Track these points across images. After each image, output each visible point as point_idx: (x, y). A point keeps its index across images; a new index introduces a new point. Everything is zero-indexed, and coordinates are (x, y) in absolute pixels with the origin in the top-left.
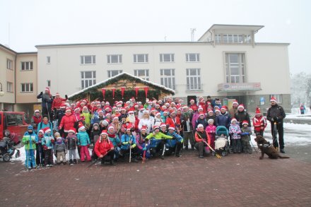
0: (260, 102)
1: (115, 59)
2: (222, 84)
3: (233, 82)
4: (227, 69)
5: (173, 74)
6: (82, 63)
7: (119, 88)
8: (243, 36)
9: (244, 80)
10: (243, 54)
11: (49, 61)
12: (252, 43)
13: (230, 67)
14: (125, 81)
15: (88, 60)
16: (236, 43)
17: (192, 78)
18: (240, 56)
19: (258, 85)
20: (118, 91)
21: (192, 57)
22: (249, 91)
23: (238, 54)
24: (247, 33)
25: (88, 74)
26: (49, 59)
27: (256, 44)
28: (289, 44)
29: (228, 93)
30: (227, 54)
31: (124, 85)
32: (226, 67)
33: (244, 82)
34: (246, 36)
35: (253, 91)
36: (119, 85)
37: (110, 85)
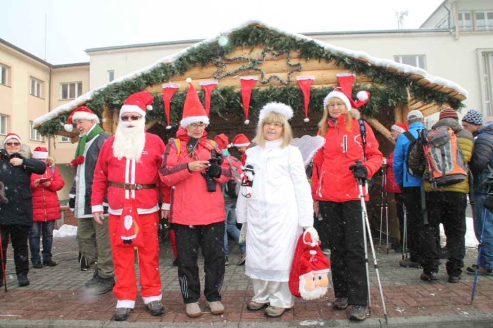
7: (233, 83)
20: (227, 92)
26: (111, 74)
30: (486, 54)
36: (230, 68)
37: (195, 71)
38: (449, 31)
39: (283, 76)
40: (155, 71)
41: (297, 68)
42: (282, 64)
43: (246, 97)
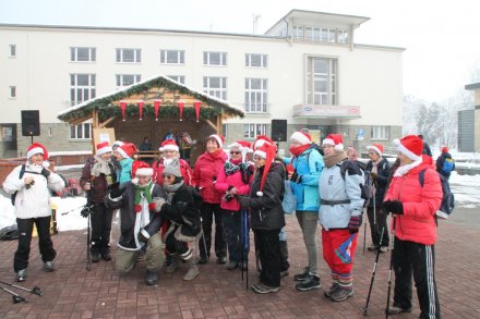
0: (357, 136)
1: (128, 55)
2: (300, 106)
3: (317, 103)
4: (310, 83)
5: (224, 86)
6: (73, 59)
7: (151, 102)
8: (336, 32)
9: (335, 101)
10: (335, 61)
11: (13, 53)
12: (349, 43)
13: (314, 79)
14: (162, 90)
15: (83, 54)
16: (325, 42)
17: (253, 94)
18: (331, 62)
19: (356, 109)
20: (148, 106)
21: (256, 60)
22: (342, 119)
23: (328, 59)
24: (343, 27)
25: (83, 79)
26: (13, 49)
27: (355, 45)
28: (404, 49)
29: (309, 119)
30: (310, 58)
31: (159, 97)
32: (307, 78)
33: (333, 103)
34: (340, 32)
35: (348, 119)
36: (150, 96)
37: (135, 96)
38: (286, 38)
39: (172, 101)
40: (117, 95)
41: (178, 98)
42: (172, 95)
43: (157, 109)
